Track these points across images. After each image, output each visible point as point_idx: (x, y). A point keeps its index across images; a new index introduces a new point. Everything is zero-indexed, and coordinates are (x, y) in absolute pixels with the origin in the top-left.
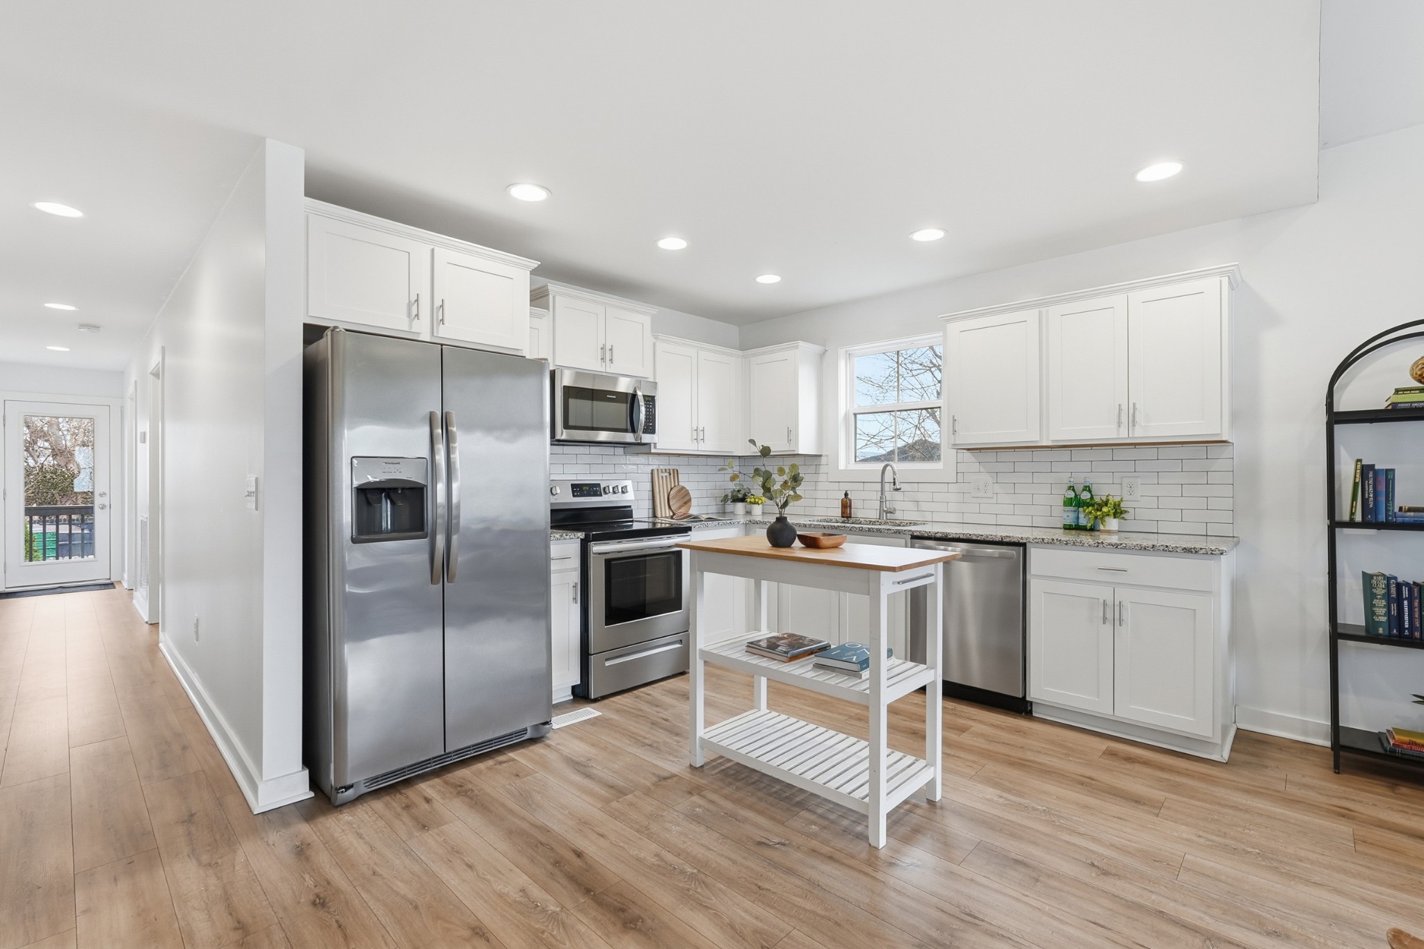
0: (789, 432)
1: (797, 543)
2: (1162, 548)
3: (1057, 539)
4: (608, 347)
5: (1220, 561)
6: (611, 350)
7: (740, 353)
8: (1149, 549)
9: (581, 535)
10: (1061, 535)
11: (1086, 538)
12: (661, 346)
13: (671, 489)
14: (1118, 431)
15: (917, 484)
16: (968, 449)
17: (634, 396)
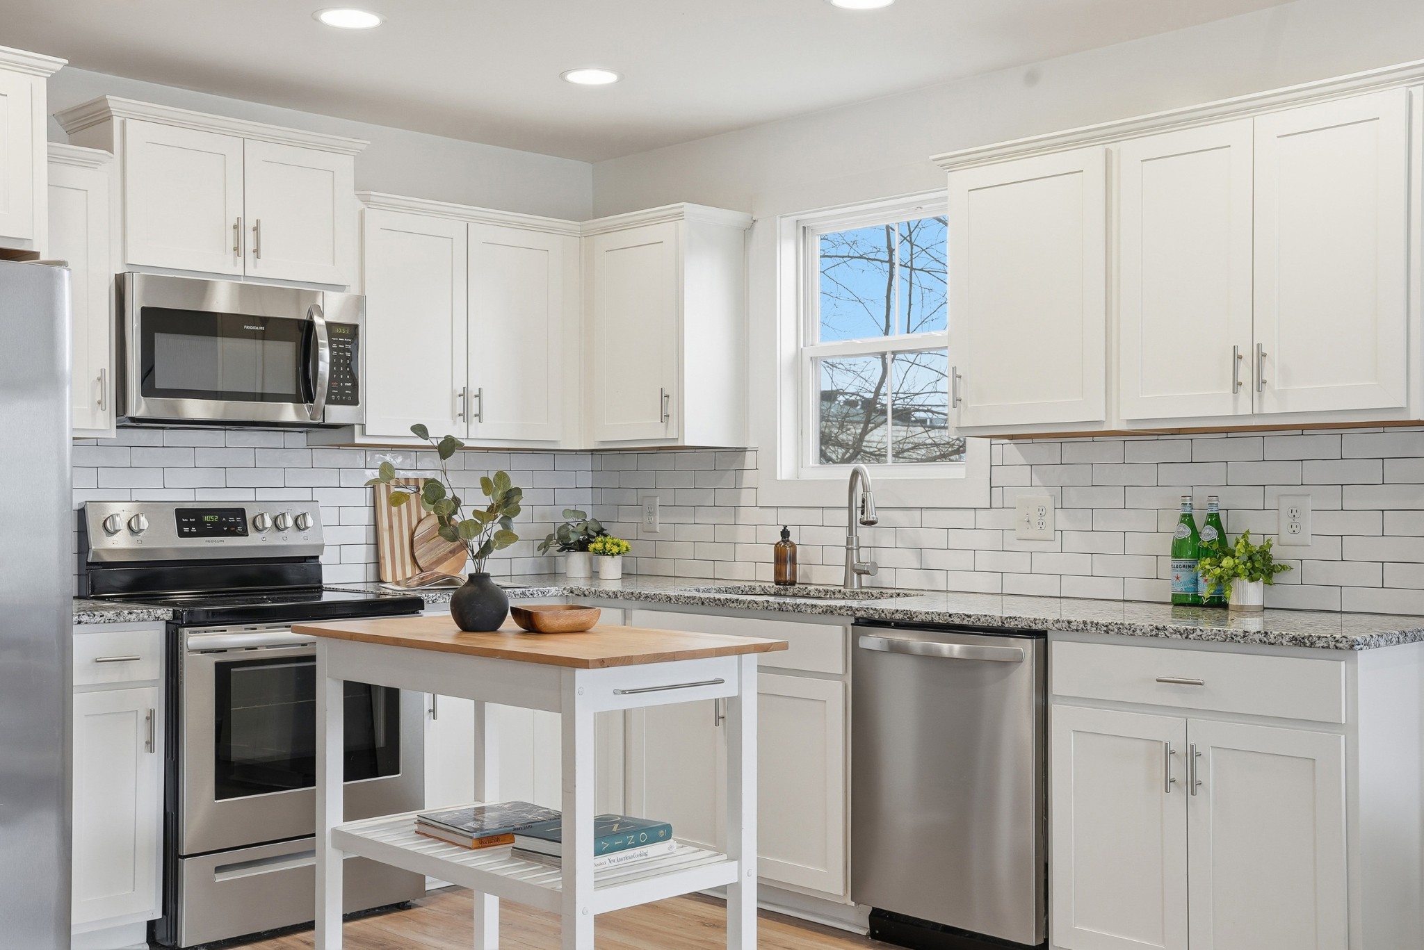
0: (664, 397)
1: (510, 624)
2: (1257, 637)
3: (1092, 623)
4: (250, 224)
5: (1356, 662)
6: (256, 229)
7: (575, 225)
8: (1238, 639)
9: (165, 613)
10: (1164, 617)
11: (1206, 624)
12: (375, 218)
13: (420, 521)
14: (1236, 400)
15: (919, 512)
16: (1012, 437)
17: (309, 326)
